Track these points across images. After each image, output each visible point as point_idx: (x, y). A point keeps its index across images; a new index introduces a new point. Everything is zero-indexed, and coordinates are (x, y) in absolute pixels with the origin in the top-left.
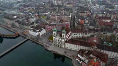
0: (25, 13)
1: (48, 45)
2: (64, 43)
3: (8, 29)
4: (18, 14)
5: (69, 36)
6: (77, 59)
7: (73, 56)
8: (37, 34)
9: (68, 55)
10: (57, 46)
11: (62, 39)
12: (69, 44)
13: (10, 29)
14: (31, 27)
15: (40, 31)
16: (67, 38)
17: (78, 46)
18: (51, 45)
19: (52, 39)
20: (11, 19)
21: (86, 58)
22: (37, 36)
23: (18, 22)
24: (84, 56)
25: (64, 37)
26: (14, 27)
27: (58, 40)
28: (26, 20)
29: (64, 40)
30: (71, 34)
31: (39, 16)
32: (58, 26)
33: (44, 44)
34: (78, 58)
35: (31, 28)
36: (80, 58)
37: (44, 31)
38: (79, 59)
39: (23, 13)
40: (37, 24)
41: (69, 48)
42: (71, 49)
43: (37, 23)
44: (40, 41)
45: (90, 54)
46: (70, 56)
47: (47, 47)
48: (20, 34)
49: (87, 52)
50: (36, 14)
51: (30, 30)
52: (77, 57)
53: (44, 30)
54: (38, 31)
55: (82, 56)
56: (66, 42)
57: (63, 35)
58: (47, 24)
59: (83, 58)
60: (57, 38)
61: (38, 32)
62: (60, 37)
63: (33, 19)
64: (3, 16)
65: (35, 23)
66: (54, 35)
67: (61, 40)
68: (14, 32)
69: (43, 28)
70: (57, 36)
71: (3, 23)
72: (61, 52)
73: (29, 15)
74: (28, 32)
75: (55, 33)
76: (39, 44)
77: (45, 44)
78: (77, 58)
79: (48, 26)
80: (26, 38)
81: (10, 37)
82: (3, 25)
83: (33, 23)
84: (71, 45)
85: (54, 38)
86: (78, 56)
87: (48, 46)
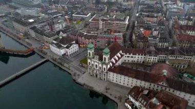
0: (49, 14)
1: (78, 73)
2: (107, 72)
3: (18, 40)
4: (36, 15)
5: (117, 58)
6: (126, 104)
7: (120, 98)
8: (62, 51)
9: (112, 95)
10: (95, 75)
11: (103, 64)
12: (115, 74)
13: (21, 41)
14: (55, 40)
15: (68, 47)
16: (112, 63)
17: (131, 79)
18: (84, 73)
19: (86, 62)
20: (25, 24)
21: (143, 104)
22: (63, 55)
23: (34, 29)
24: (140, 100)
25: (107, 61)
26: (28, 38)
27: (96, 65)
28: (48, 27)
29: (107, 67)
30: (122, 56)
31: (71, 20)
32: (100, 40)
33: (73, 70)
34: (129, 102)
35: (54, 42)
36: (132, 102)
37: (74, 48)
38: (130, 105)
39: (46, 14)
40: (65, 35)
41: (115, 82)
42: (119, 83)
43: (65, 33)
44: (65, 65)
45: (151, 98)
46: (116, 98)
47: (77, 77)
48: (35, 50)
49: (146, 92)
50: (66, 17)
51: (52, 43)
52: (127, 100)
53: (74, 45)
54: (65, 46)
55: (137, 100)
56: (110, 70)
57: (105, 58)
58: (81, 35)
59: (137, 104)
60: (94, 62)
61: (64, 48)
62: (99, 60)
63: (60, 26)
64: (13, 18)
65: (61, 32)
66: (90, 55)
67: (100, 65)
68: (26, 47)
69: (74, 42)
70: (93, 58)
71: (11, 31)
72: (99, 88)
73: (54, 17)
74: (49, 48)
75: (91, 52)
76: (64, 70)
77: (75, 71)
78: (126, 102)
79: (83, 38)
80: (44, 58)
81: (18, 55)
82: (11, 34)
83: (58, 33)
84: (119, 76)
85: (89, 61)
86: (129, 99)
87: (79, 75)
